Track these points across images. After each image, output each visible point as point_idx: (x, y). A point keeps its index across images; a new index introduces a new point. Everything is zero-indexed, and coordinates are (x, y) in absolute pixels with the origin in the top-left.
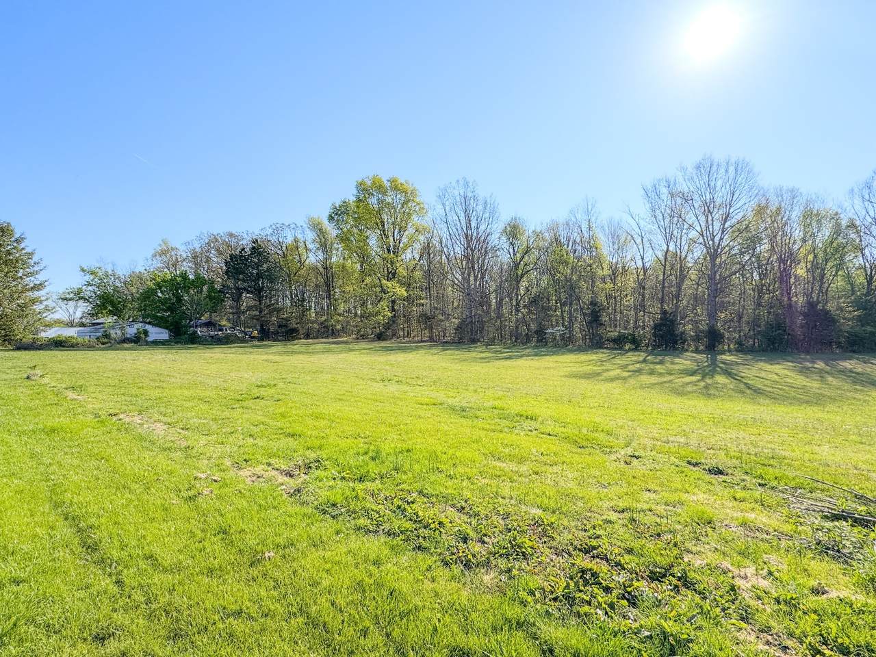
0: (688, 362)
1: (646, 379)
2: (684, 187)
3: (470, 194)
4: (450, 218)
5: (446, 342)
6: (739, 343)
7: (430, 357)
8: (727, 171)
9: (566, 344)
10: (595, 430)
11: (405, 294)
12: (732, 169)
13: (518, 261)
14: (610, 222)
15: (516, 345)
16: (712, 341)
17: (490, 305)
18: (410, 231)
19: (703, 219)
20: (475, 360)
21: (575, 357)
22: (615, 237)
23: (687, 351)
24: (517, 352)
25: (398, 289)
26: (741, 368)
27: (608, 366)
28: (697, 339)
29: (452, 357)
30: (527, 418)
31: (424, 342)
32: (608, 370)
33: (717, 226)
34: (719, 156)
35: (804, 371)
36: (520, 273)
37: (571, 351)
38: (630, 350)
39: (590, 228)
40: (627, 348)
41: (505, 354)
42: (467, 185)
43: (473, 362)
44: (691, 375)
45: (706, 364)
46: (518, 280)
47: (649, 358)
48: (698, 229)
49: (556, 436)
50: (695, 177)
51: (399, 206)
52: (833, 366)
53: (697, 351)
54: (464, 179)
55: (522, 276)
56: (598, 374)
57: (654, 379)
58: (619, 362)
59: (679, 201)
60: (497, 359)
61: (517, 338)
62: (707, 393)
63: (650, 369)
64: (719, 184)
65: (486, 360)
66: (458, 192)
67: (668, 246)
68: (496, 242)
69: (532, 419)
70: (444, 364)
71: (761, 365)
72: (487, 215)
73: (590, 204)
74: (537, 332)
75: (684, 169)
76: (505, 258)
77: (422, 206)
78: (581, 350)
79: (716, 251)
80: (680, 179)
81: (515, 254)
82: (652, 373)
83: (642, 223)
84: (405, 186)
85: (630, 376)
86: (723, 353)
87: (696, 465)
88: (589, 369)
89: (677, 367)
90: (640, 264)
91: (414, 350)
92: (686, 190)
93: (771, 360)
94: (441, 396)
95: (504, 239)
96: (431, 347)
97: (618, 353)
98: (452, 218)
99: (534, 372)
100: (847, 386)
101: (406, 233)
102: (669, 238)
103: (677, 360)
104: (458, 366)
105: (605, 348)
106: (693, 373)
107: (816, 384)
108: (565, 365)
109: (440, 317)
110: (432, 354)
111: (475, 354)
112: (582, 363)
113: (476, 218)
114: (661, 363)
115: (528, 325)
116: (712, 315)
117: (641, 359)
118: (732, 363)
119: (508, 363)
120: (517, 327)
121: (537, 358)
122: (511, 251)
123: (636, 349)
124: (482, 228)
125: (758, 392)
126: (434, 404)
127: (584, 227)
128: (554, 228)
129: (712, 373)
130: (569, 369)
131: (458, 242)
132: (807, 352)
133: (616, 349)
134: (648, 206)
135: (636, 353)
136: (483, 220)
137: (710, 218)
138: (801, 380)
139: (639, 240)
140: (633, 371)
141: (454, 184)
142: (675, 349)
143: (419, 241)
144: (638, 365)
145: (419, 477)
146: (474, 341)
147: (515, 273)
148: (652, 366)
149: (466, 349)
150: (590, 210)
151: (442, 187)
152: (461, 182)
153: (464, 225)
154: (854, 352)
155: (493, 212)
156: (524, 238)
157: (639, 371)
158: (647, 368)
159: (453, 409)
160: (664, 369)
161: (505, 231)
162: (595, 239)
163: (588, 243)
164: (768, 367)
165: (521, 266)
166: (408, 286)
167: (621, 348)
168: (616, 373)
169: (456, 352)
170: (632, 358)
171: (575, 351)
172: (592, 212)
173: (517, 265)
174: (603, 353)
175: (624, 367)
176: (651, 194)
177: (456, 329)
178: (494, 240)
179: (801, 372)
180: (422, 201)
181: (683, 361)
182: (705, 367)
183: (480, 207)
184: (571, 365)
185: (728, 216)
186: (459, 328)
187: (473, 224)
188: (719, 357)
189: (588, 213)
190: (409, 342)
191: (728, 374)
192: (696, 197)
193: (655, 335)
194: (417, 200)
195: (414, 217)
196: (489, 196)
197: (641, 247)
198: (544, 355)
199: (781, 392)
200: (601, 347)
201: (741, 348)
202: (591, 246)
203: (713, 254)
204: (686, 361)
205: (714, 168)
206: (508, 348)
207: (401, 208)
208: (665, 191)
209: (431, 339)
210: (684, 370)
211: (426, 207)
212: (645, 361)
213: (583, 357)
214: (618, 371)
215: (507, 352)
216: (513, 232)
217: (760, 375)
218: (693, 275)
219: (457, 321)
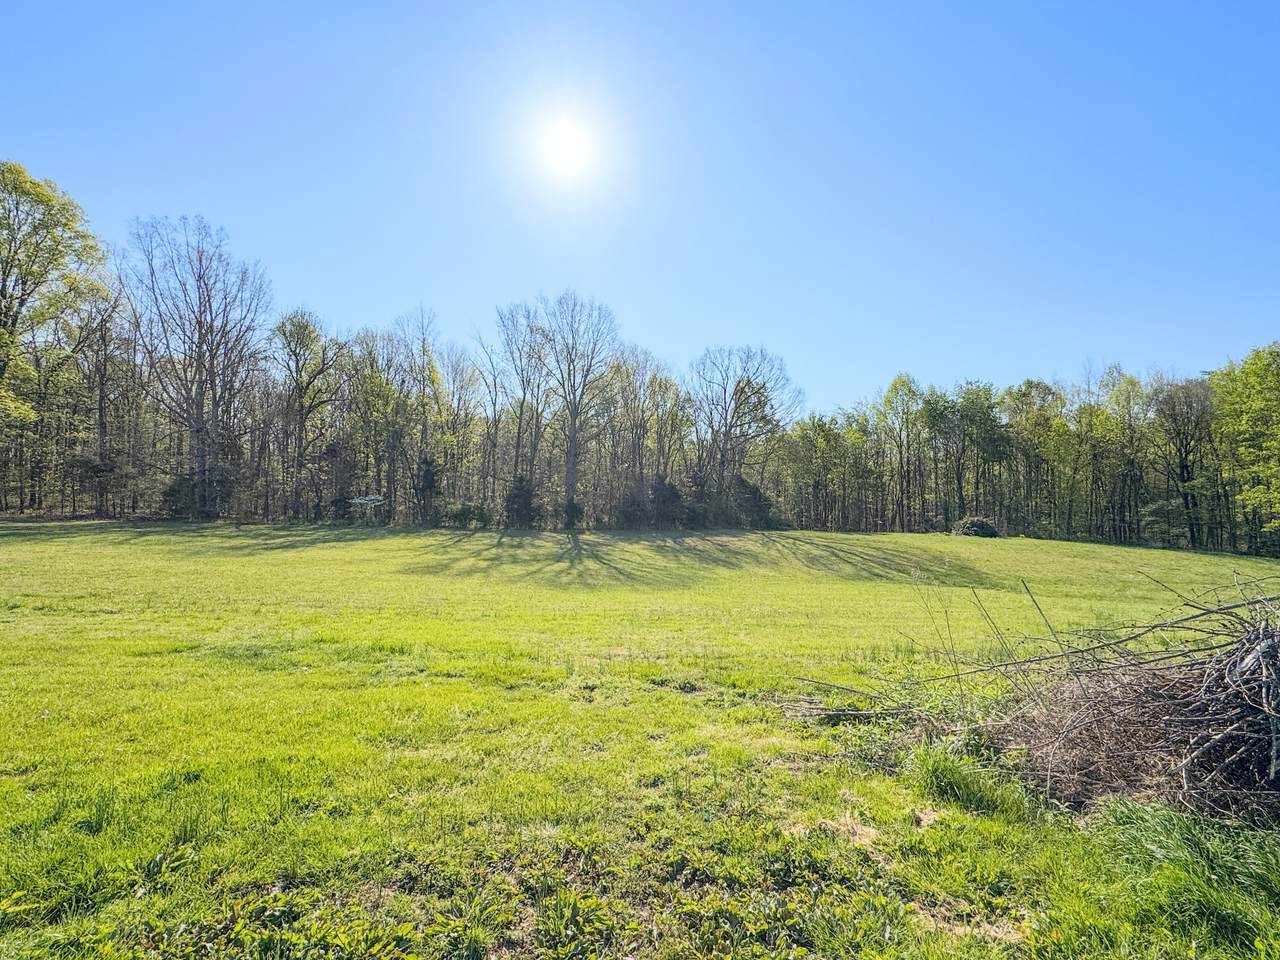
0: (549, 545)
1: (509, 569)
2: (544, 322)
3: (210, 249)
4: (162, 283)
5: (143, 519)
6: (598, 520)
7: (110, 550)
8: (590, 315)
9: (382, 522)
10: (511, 656)
11: (33, 416)
12: (595, 313)
13: (305, 384)
14: (452, 349)
15: (298, 525)
16: (571, 516)
17: (241, 453)
18: (53, 285)
19: (564, 367)
20: (222, 551)
21: (402, 541)
22: (457, 371)
23: (544, 530)
24: (302, 535)
25: (12, 405)
26: (605, 549)
27: (455, 553)
28: (556, 514)
29: (167, 548)
30: (393, 651)
31: (82, 517)
32: (457, 560)
33: (579, 379)
34: (584, 296)
35: (660, 550)
36: (307, 402)
37: (393, 533)
38: (476, 530)
39: (424, 352)
40: (472, 527)
41: (282, 540)
42: (204, 230)
43: (219, 555)
44: (558, 561)
45: (569, 546)
46: (304, 413)
47: (504, 540)
48: (559, 376)
49: (461, 676)
50: (558, 314)
51: (25, 229)
52: (680, 544)
53: (555, 530)
54: (200, 219)
55: (311, 408)
56: (446, 567)
57: (519, 570)
58: (469, 547)
59: (539, 338)
60: (266, 549)
61: (296, 512)
62: (585, 582)
63: (510, 555)
64: (582, 328)
65: (247, 551)
66: (185, 239)
67: (525, 394)
68: (263, 344)
69: (402, 652)
70: (150, 563)
71: (621, 545)
72: (247, 295)
73: (426, 316)
74: (334, 503)
75: (544, 300)
76: (279, 372)
77: (91, 242)
78: (408, 530)
79: (576, 408)
80: (541, 312)
81: (298, 371)
82: (515, 560)
83: (495, 359)
84: (47, 191)
85: (489, 567)
86: (582, 532)
87: (662, 683)
88: (430, 558)
89: (541, 551)
90: (490, 413)
91: (60, 536)
92: (547, 327)
93: (629, 539)
94: (182, 630)
95: (279, 342)
96: (102, 529)
97: (463, 535)
98: (168, 282)
99: (345, 568)
100: (697, 565)
101: (43, 289)
102: (526, 383)
103: (537, 542)
104: (188, 565)
105: (444, 527)
106: (559, 559)
107: (673, 565)
108: (391, 554)
109: (130, 469)
110: (113, 543)
111: (216, 540)
112: (415, 550)
113: (221, 295)
114: (520, 546)
115: (318, 491)
116: (571, 487)
117: (495, 541)
118: (596, 544)
119: (291, 554)
120: (298, 494)
121: (342, 544)
122: (292, 364)
123: (483, 529)
124: (235, 315)
125: (630, 577)
126: (176, 651)
127: (416, 348)
128: (367, 339)
129: (579, 557)
130: (400, 561)
131: (179, 330)
132: (656, 528)
133: (458, 529)
134: (503, 337)
135: (486, 534)
136: (237, 303)
137: (572, 367)
138: (660, 561)
139: (490, 380)
140: (492, 559)
141: (174, 221)
142: (532, 528)
143: (77, 311)
144: (494, 551)
145: (263, 840)
146: (209, 517)
147: (297, 404)
148: (511, 551)
149: (194, 531)
150: (426, 324)
151: (145, 218)
152: (193, 223)
153: (195, 301)
154: (692, 529)
155: (259, 291)
156: (317, 348)
157: (497, 558)
158: (506, 554)
159: (229, 655)
160: (527, 555)
161: (281, 329)
162: (432, 370)
163: (422, 371)
164: (629, 547)
165: (310, 392)
166: (40, 399)
167: (464, 527)
168: (470, 564)
169: (173, 538)
170: (482, 541)
171: (401, 532)
172: (430, 328)
173: (301, 389)
174: (442, 534)
175: (478, 553)
176: (507, 321)
177: (165, 494)
178: (258, 340)
179: (657, 551)
180: (90, 232)
181: (545, 544)
182: (570, 549)
183: (233, 279)
184: (401, 553)
185: (590, 366)
186: (170, 493)
187: (216, 304)
188: (581, 537)
189: (423, 329)
190: (39, 518)
191: (597, 558)
192: (558, 337)
193: (508, 509)
194: (78, 227)
195: (69, 262)
196: (252, 262)
197: (492, 389)
198: (352, 540)
199: (649, 576)
200: (436, 527)
201: (600, 527)
202: (426, 377)
203: (575, 409)
204: (547, 543)
205: (578, 308)
206: (282, 529)
207: (30, 235)
208: (523, 321)
209: (100, 513)
210: (549, 555)
211: (103, 247)
212: (499, 545)
213: (417, 541)
214: (471, 561)
215: (281, 537)
216: (298, 333)
217: (627, 558)
218: (548, 434)
219: (167, 479)
